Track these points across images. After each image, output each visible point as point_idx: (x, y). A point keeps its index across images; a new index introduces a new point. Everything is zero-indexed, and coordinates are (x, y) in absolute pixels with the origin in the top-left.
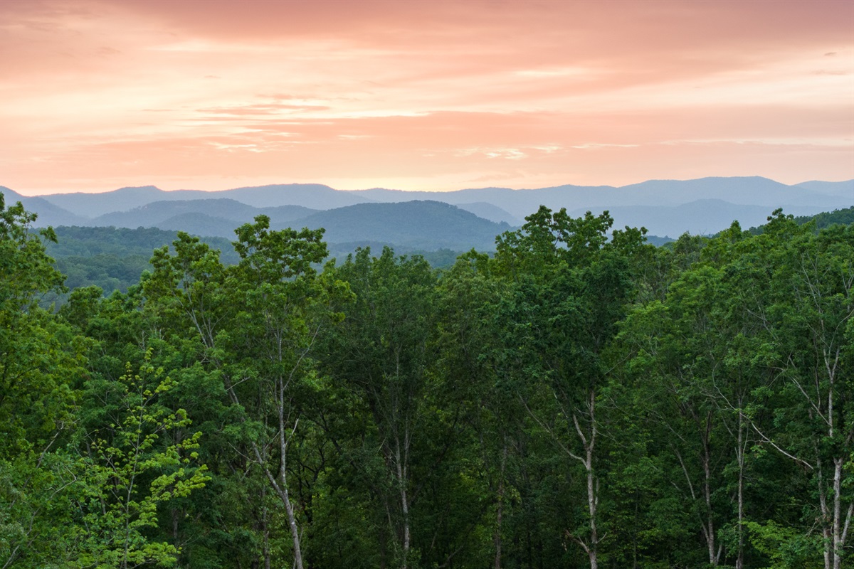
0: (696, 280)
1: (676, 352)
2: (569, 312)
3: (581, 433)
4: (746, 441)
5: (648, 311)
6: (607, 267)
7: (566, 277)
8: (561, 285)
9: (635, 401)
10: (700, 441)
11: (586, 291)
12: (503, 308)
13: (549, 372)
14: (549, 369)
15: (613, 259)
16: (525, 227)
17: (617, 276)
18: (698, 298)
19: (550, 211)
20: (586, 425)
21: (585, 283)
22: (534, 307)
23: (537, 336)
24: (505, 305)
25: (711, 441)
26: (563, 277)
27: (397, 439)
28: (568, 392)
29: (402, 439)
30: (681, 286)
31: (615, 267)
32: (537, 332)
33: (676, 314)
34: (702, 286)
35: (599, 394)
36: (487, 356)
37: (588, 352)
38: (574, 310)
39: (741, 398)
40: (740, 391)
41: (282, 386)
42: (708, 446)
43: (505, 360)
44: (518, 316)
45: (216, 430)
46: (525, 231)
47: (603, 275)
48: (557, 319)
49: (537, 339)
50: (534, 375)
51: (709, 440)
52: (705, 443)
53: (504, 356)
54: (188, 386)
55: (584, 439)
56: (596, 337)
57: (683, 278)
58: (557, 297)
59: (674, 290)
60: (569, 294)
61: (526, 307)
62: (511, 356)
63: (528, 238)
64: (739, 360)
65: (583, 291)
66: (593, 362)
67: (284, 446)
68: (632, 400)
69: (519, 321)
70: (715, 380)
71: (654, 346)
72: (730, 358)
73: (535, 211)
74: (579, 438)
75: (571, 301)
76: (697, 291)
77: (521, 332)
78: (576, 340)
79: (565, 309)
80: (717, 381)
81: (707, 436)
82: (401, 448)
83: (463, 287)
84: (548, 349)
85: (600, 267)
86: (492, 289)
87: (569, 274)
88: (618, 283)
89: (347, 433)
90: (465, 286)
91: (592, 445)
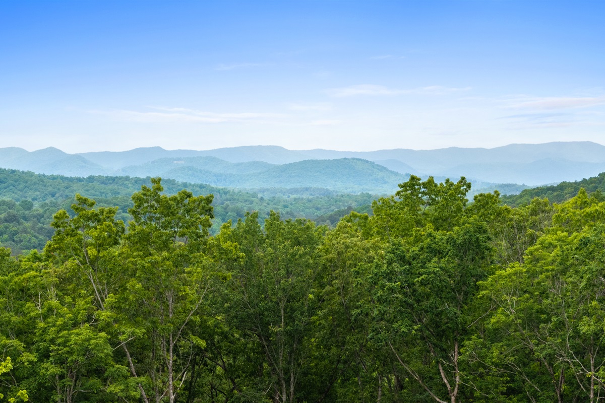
0: (551, 244)
1: (533, 311)
2: (434, 273)
3: (446, 381)
4: (598, 398)
5: (508, 272)
6: (468, 232)
7: (431, 240)
8: (427, 248)
9: (495, 354)
10: (554, 391)
11: (449, 253)
12: (376, 268)
13: (416, 327)
14: (416, 324)
15: (474, 224)
16: (398, 193)
17: (477, 238)
18: (553, 262)
19: (419, 179)
20: (450, 375)
21: (449, 247)
22: (404, 268)
23: (405, 294)
24: (377, 266)
25: (564, 391)
26: (429, 239)
27: (283, 382)
28: (434, 344)
29: (288, 381)
30: (537, 250)
31: (475, 231)
32: (405, 290)
33: (533, 275)
34: (557, 251)
35: (463, 346)
36: (361, 311)
37: (452, 308)
38: (438, 271)
39: (593, 357)
40: (592, 351)
41: (171, 342)
42: (561, 396)
43: (377, 315)
44: (390, 275)
45: (102, 388)
46: (398, 197)
47: (465, 239)
48: (422, 279)
49: (406, 297)
50: (402, 330)
51: (562, 391)
52: (558, 393)
53: (376, 312)
54: (76, 347)
55: (448, 386)
56: (460, 294)
57: (539, 242)
58: (424, 259)
59: (531, 253)
60: (435, 256)
61: (396, 266)
62: (383, 312)
63: (401, 203)
64: (593, 328)
65: (447, 254)
66: (456, 318)
67: (173, 397)
68: (492, 353)
69: (390, 280)
70: (569, 339)
71: (512, 305)
72: (584, 325)
73: (407, 180)
74: (444, 385)
75: (435, 262)
76: (551, 255)
77: (392, 290)
78: (441, 298)
79: (431, 270)
80: (571, 340)
81: (561, 387)
82: (287, 390)
83: (341, 248)
84: (416, 305)
85: (462, 233)
86: (367, 250)
87: (435, 238)
88: (479, 246)
89: (243, 372)
90: (343, 246)
91: (456, 390)
